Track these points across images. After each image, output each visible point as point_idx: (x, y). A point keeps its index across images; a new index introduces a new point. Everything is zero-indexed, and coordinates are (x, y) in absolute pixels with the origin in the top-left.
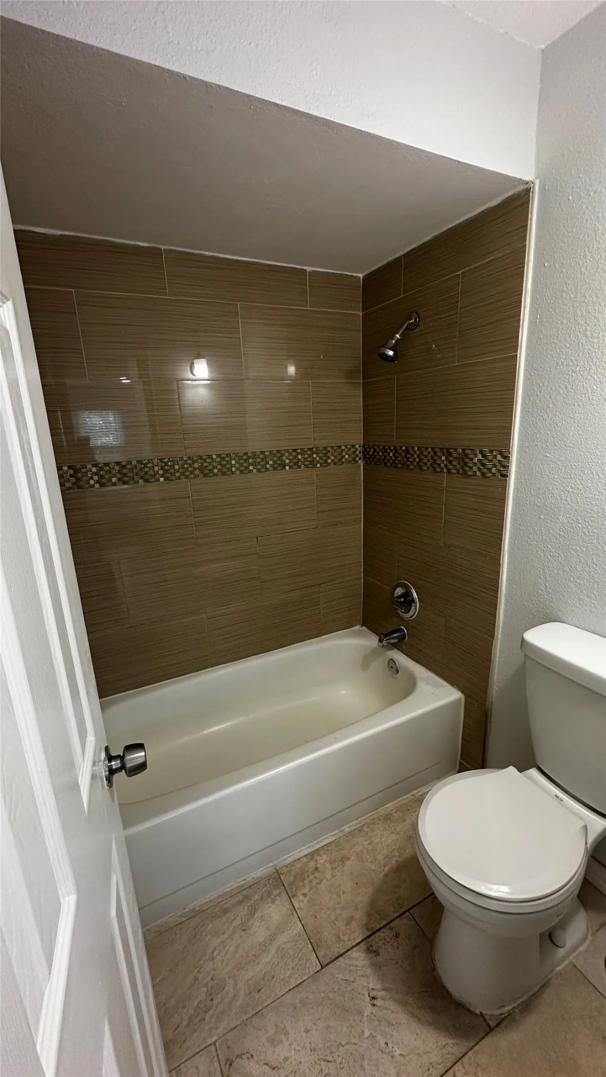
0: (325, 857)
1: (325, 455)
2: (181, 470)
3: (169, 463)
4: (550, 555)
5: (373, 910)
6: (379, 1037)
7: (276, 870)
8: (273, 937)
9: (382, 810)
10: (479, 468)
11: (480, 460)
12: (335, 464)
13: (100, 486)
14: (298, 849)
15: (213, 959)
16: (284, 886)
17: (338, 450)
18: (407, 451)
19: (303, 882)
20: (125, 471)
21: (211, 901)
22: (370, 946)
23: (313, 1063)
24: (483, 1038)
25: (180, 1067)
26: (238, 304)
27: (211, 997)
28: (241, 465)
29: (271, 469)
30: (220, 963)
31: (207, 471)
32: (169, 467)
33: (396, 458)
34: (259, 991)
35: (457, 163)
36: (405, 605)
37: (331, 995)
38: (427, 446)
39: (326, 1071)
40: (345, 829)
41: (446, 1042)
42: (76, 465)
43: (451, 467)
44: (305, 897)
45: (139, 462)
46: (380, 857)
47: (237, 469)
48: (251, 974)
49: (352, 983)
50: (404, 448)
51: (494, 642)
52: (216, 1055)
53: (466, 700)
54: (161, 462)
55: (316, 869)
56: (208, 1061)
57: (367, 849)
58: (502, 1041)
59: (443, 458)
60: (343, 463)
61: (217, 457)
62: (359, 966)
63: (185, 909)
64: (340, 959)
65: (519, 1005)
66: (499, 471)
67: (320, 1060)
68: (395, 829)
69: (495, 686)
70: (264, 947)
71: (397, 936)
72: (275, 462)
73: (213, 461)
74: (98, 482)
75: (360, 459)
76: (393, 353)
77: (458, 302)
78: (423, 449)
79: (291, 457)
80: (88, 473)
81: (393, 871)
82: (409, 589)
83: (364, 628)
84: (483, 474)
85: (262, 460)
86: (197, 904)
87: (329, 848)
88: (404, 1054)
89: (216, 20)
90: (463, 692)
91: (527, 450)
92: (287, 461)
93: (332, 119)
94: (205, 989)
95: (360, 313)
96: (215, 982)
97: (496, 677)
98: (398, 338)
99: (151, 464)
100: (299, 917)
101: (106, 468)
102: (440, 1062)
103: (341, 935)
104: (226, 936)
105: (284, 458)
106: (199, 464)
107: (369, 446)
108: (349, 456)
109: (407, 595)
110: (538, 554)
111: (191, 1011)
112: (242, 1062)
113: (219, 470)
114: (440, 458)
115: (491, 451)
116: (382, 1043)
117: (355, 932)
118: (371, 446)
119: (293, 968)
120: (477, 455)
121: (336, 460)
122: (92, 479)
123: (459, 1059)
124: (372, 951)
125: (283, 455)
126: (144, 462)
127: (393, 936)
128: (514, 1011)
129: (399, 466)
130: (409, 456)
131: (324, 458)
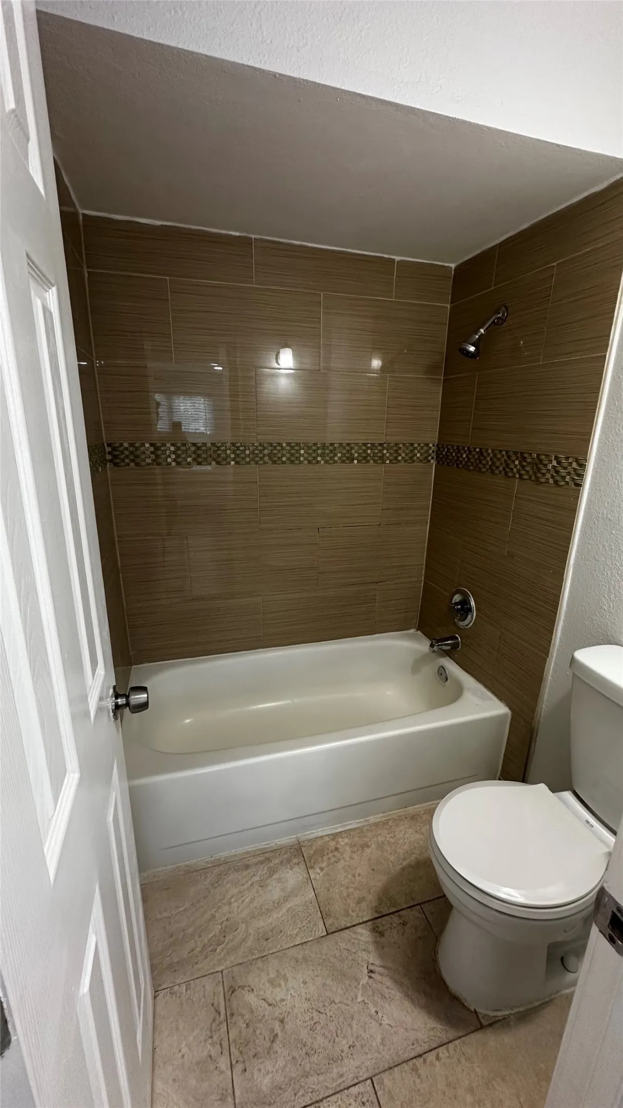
0: (346, 840)
1: (396, 451)
2: (251, 456)
3: (241, 448)
4: (618, 573)
5: (385, 895)
6: (371, 1005)
7: (299, 841)
8: (286, 899)
9: (411, 810)
10: (552, 475)
11: (554, 467)
12: (405, 461)
13: (176, 465)
14: (322, 828)
15: (230, 904)
16: (303, 857)
17: (410, 448)
18: (481, 453)
19: (322, 857)
20: (200, 452)
21: (235, 855)
22: (377, 927)
23: (306, 1010)
24: (473, 1032)
25: (190, 982)
26: (322, 293)
27: (224, 934)
28: (310, 454)
29: (339, 461)
30: (236, 909)
31: (275, 459)
32: (240, 452)
33: (469, 459)
34: (267, 940)
35: (555, 146)
36: (462, 613)
37: (332, 960)
38: (501, 449)
39: (316, 1019)
40: (371, 819)
41: (435, 1026)
42: (156, 444)
43: (523, 472)
44: (322, 871)
45: (213, 444)
46: (401, 851)
47: (305, 459)
48: (262, 924)
49: (354, 955)
50: (478, 450)
51: (548, 659)
52: (221, 981)
53: (512, 716)
54: (233, 446)
55: (337, 849)
56: (214, 984)
57: (388, 842)
58: (492, 1040)
59: (517, 462)
60: (414, 462)
61: (287, 446)
62: (362, 941)
63: (212, 857)
64: (346, 931)
65: (515, 1013)
66: (573, 479)
67: (313, 1009)
68: (420, 829)
69: (544, 706)
70: (278, 904)
71: (404, 924)
72: (343, 455)
73: (282, 449)
74: (174, 460)
75: (433, 458)
76: (474, 348)
77: (550, 295)
78: (497, 452)
79: (361, 451)
80: (167, 451)
81: (410, 866)
82: (467, 597)
83: (419, 632)
84: (556, 482)
85: (331, 451)
86: (223, 854)
87: (352, 833)
88: (392, 1024)
89: (310, 16)
90: (510, 708)
91: (605, 460)
92: (356, 455)
93: (419, 107)
94: (220, 927)
95: (449, 306)
96: (229, 923)
97: (546, 697)
98: (482, 333)
99: (224, 448)
100: (313, 887)
101: (183, 448)
102: (426, 1040)
103: (350, 911)
104: (245, 887)
105: (353, 451)
106: (269, 451)
107: (443, 445)
108: (421, 455)
109: (465, 602)
110: (604, 571)
111: (206, 941)
112: (244, 992)
113: (288, 459)
114: (514, 462)
115: (567, 458)
116: (373, 1011)
117: (363, 911)
118: (445, 446)
119: (300, 929)
120: (552, 461)
121: (407, 458)
122: (170, 457)
123: (445, 1044)
124: (378, 932)
125: (352, 448)
126: (218, 446)
127: (400, 923)
128: (509, 1017)
129: (471, 468)
130: (482, 458)
131: (395, 455)
